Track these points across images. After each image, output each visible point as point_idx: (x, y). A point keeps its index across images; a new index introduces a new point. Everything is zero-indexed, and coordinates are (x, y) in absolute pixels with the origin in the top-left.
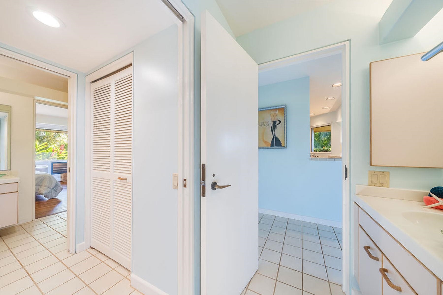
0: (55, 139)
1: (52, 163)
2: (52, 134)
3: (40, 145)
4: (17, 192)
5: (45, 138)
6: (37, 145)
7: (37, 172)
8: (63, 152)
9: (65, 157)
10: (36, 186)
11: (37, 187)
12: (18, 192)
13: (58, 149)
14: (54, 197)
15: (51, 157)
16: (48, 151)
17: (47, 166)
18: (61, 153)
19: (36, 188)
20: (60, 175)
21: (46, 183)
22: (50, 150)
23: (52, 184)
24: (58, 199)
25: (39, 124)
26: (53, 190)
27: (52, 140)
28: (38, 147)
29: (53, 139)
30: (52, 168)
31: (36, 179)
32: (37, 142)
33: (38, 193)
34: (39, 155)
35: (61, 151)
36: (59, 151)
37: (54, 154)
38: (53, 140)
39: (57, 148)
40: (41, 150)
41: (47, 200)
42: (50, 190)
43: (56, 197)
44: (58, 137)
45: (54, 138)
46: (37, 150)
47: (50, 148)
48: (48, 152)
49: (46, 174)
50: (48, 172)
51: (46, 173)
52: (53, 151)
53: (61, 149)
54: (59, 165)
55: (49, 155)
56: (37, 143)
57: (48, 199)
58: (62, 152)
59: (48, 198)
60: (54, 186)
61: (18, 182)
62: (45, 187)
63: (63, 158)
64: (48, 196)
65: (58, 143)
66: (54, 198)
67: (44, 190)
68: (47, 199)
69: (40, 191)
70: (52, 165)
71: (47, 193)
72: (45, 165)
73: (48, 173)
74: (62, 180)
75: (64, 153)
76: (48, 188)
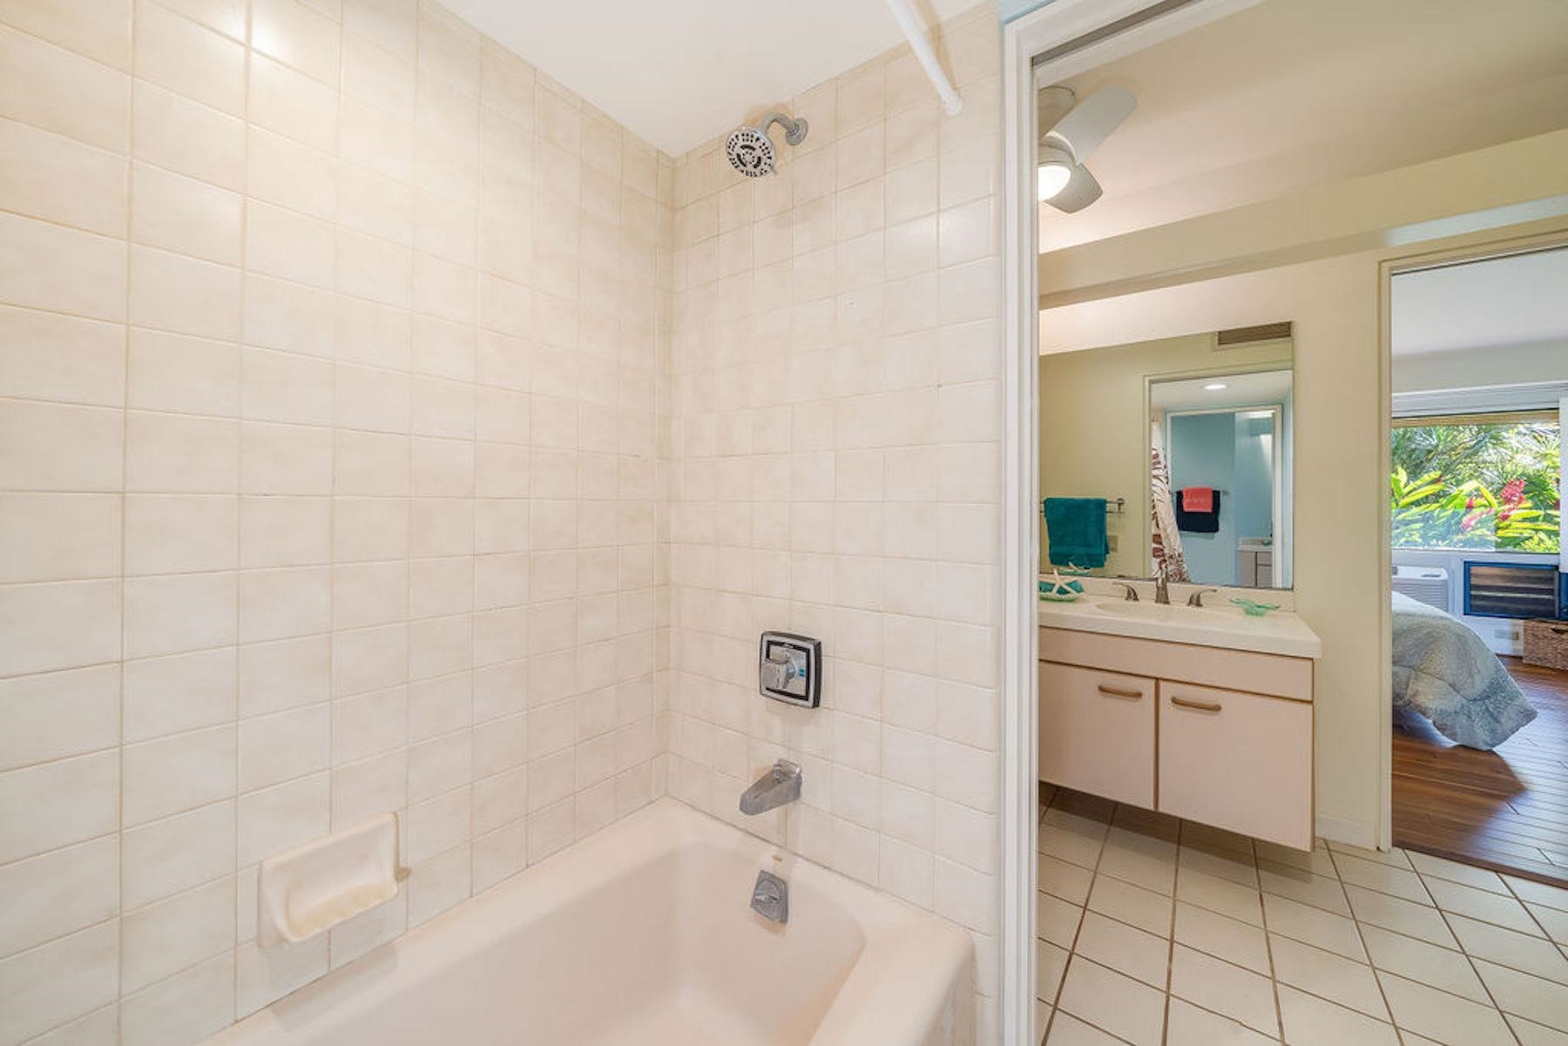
0: (1475, 459)
1: (1468, 565)
2: (1466, 436)
3: (1412, 485)
4: (1311, 702)
5: (1432, 458)
6: (1402, 485)
7: (1402, 602)
8: (1517, 514)
9: (1528, 538)
10: (1394, 663)
11: (1403, 672)
12: (1315, 702)
13: (1494, 502)
14: (1487, 744)
15: (1460, 537)
16: (1449, 507)
17: (1444, 576)
18: (1505, 518)
19: (1395, 674)
20: (1506, 625)
21: (1444, 661)
22: (1455, 502)
23: (1471, 675)
24: (1504, 767)
25: (1405, 399)
26: (1475, 708)
27: (1460, 463)
28: (1405, 491)
29: (1467, 456)
30: (1468, 586)
31: (1396, 636)
32: (1399, 473)
33: (1407, 698)
34: (1408, 523)
35: (1510, 510)
36: (1497, 508)
37: (1473, 523)
38: (1468, 460)
39: (1490, 497)
40: (1417, 503)
41: (1452, 745)
42: (1464, 701)
43: (1494, 749)
44: (1489, 445)
45: (1474, 451)
46: (1403, 502)
47: (1456, 497)
48: (1447, 513)
49: (1442, 618)
50: (1450, 608)
51: (1443, 613)
52: (1470, 507)
53: (1508, 500)
54: (1502, 577)
55: (1450, 526)
56: (1402, 475)
57: (1454, 743)
58: (1512, 513)
59: (1453, 736)
60: (1484, 686)
61: (1312, 659)
62: (1438, 683)
63: (1517, 541)
64: (1453, 726)
65: (1490, 474)
66: (1485, 748)
67: (1432, 698)
68: (1449, 743)
69: (1415, 695)
70: (1467, 575)
71: (1450, 714)
72: (1435, 571)
73: (1447, 611)
74: (1521, 654)
75: (1525, 520)
76: (1454, 693)
